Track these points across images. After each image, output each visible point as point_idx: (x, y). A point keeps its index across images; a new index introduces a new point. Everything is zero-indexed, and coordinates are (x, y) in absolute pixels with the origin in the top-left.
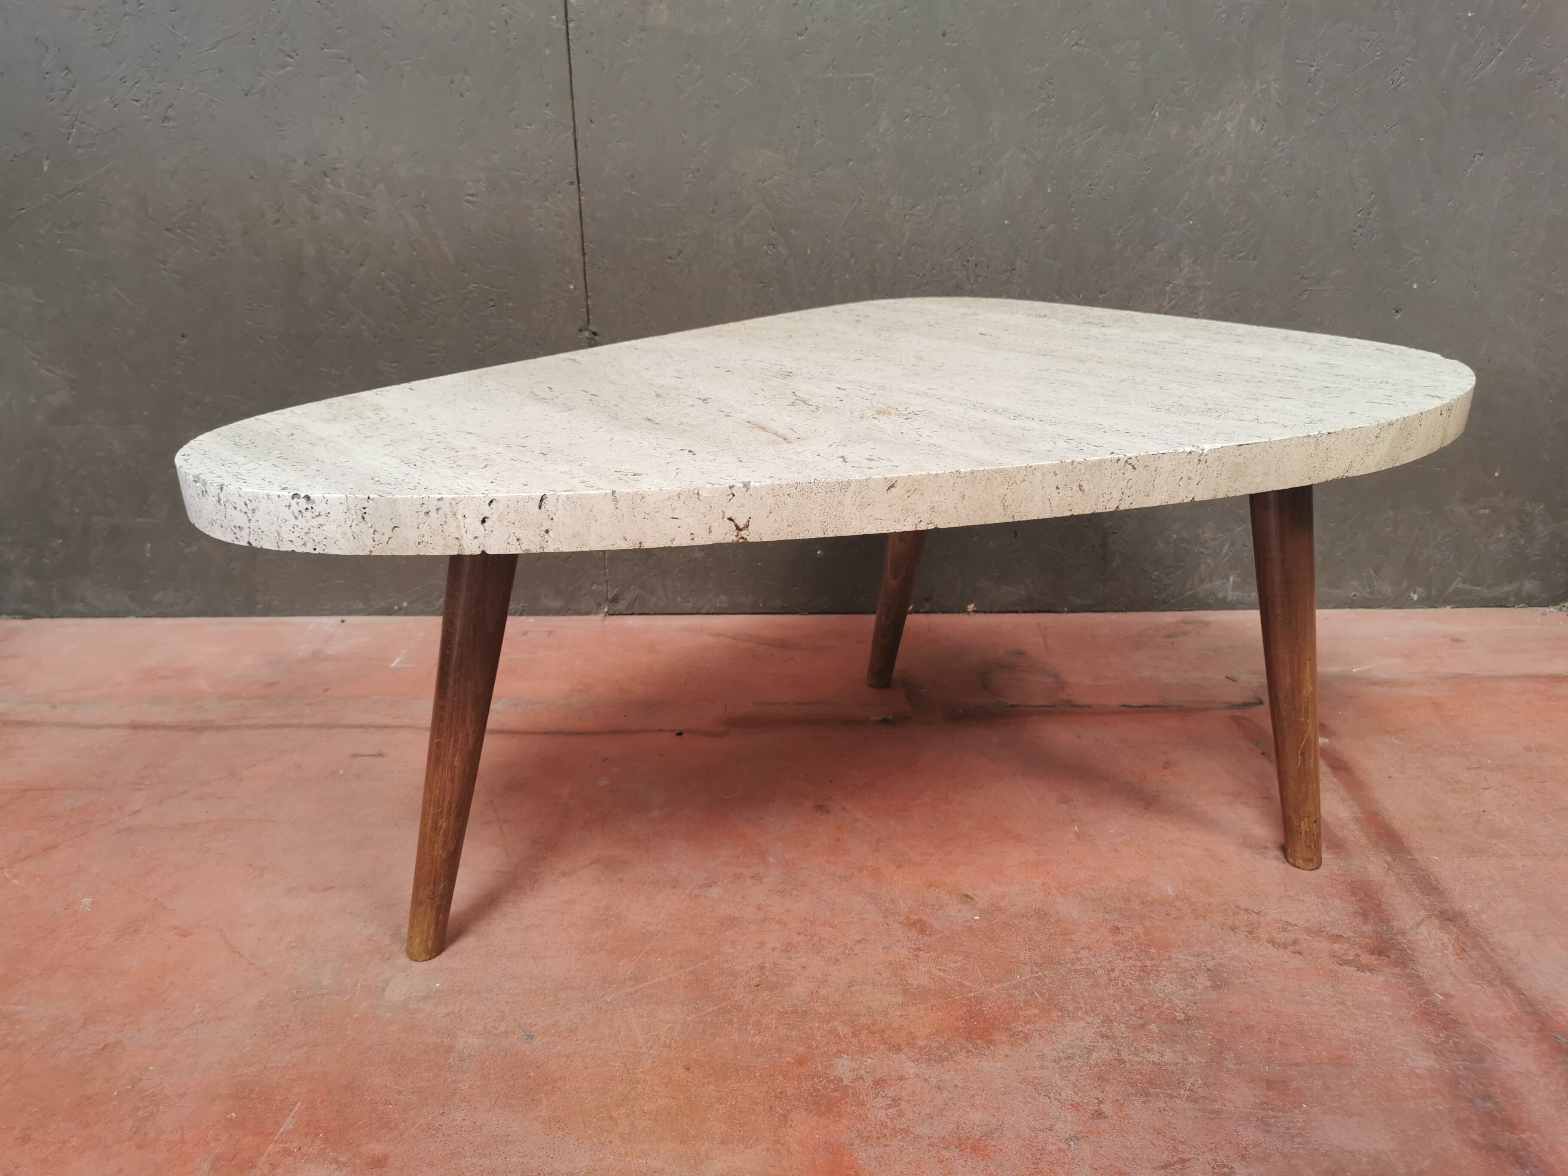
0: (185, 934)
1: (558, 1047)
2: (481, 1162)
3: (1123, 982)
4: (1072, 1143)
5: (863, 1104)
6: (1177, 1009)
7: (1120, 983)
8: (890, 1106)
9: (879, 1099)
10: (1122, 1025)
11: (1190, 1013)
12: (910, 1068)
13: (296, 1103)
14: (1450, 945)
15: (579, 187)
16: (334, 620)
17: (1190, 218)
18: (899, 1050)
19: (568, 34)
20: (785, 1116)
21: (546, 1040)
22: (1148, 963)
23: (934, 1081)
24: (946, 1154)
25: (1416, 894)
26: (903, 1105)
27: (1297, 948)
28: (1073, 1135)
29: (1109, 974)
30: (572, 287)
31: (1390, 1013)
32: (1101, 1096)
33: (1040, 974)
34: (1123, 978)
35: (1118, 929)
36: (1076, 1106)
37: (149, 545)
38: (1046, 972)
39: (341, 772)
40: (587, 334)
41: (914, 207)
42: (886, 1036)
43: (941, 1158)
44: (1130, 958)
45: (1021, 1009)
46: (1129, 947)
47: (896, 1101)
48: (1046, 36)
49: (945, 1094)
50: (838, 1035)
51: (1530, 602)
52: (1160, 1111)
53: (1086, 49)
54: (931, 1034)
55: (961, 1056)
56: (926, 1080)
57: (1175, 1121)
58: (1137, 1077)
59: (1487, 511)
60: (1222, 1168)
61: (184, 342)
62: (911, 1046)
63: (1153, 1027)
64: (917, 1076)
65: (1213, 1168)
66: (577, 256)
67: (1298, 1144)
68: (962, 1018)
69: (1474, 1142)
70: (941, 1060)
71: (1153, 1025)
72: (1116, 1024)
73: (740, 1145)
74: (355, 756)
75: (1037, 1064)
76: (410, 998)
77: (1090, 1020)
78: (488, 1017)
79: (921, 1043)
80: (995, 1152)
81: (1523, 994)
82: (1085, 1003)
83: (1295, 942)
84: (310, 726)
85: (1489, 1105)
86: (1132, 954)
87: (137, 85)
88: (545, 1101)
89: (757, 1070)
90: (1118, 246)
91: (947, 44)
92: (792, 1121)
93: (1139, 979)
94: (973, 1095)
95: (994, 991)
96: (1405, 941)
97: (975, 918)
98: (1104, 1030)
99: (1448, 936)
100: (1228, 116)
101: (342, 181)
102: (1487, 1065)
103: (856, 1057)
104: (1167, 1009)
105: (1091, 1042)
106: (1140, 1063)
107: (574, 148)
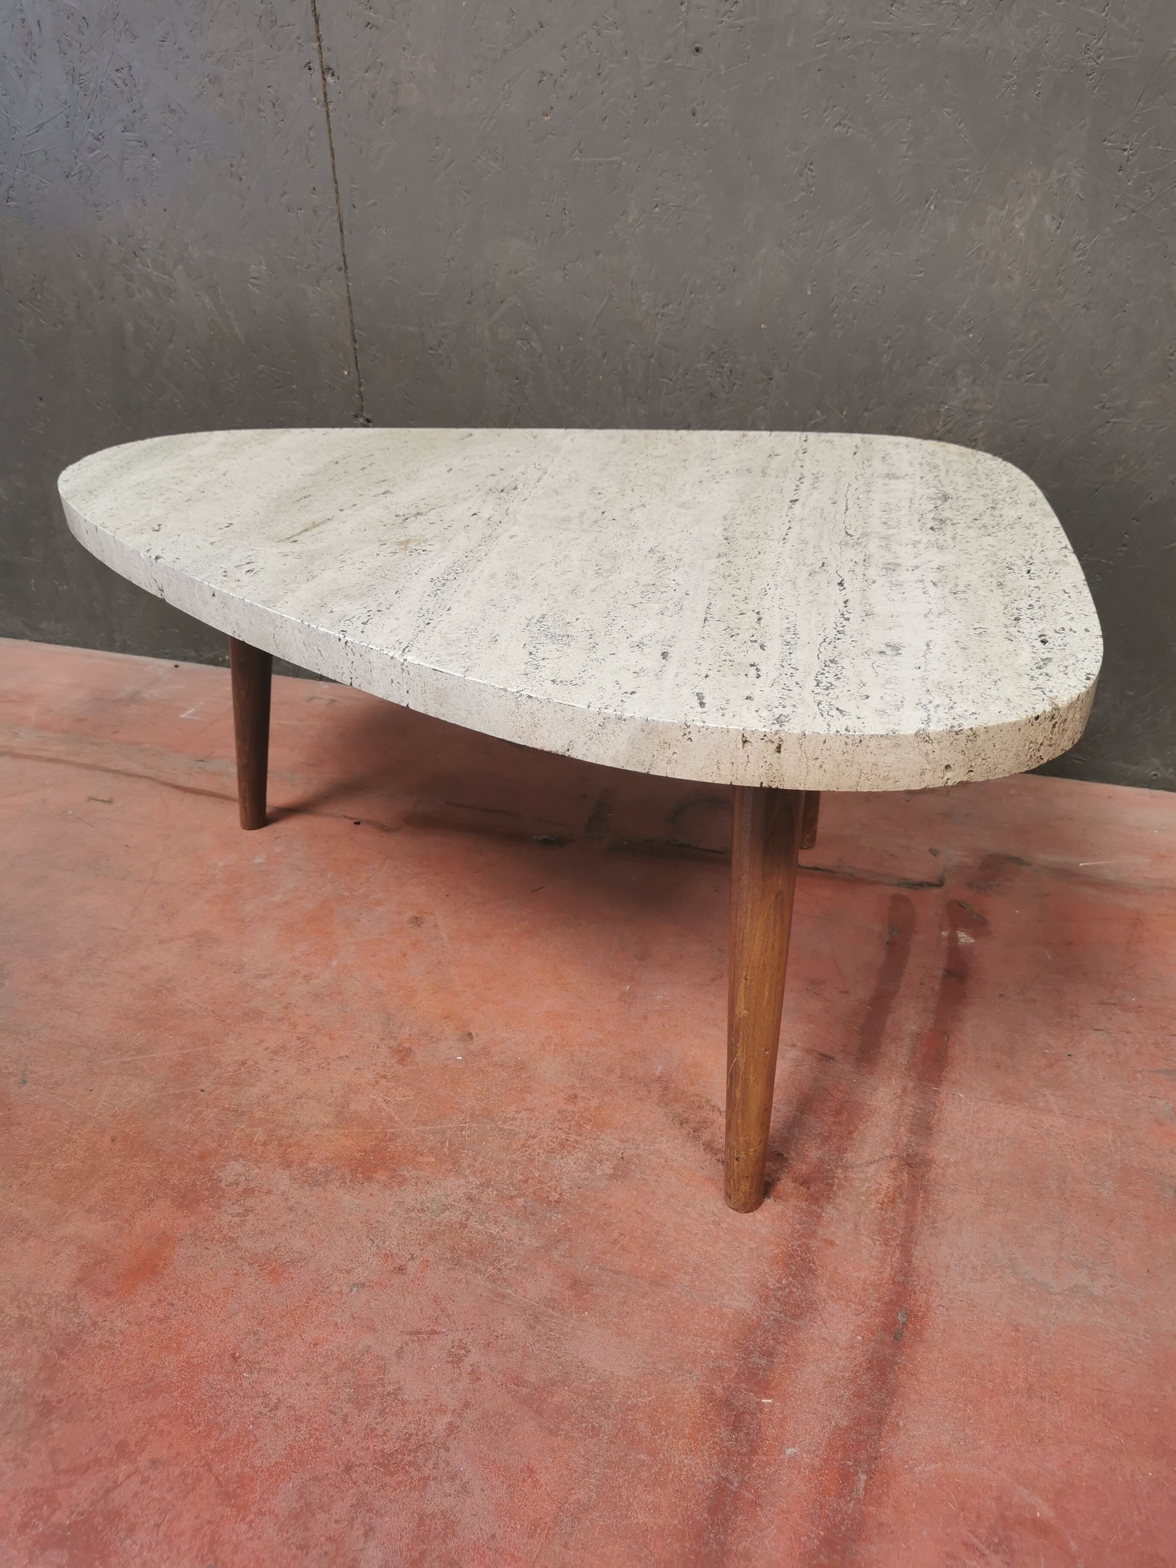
1: (37, 1096)
3: (534, 1150)
4: (355, 1289)
5: (219, 1207)
6: (558, 1189)
7: (529, 1151)
8: (238, 1215)
9: (236, 1206)
10: (495, 1192)
11: (566, 1196)
12: (284, 1186)
14: (883, 1192)
15: (346, 273)
16: (169, 664)
17: (969, 330)
18: (288, 1166)
19: (328, 115)
20: (152, 1201)
21: (33, 1087)
22: (573, 1138)
23: (292, 1202)
24: (247, 1268)
25: (902, 1129)
26: (250, 1216)
28: (362, 1282)
29: (527, 1140)
30: (346, 373)
32: (417, 1254)
33: (467, 1125)
34: (536, 1147)
35: (576, 1098)
36: (388, 1257)
38: (473, 1125)
39: (71, 812)
40: (361, 420)
41: (666, 305)
42: (289, 1150)
43: (240, 1272)
44: (561, 1129)
45: (422, 1154)
46: (570, 1118)
47: (248, 1211)
48: (805, 114)
49: (291, 1216)
50: (252, 1140)
52: (455, 1282)
53: (850, 130)
54: (327, 1158)
55: (333, 1186)
56: (287, 1199)
57: (459, 1295)
58: (464, 1244)
62: (302, 1165)
63: (520, 1201)
64: (283, 1194)
65: (453, 1347)
66: (349, 342)
67: (548, 1347)
68: (365, 1151)
69: (713, 1393)
70: (315, 1184)
71: (523, 1199)
72: (490, 1190)
73: (99, 1216)
75: (390, 1210)
77: (472, 1180)
78: (10, 1057)
79: (312, 1165)
80: (286, 1279)
81: (909, 1262)
82: (482, 1163)
84: (79, 765)
85: (764, 1361)
86: (565, 1126)
89: (164, 1155)
91: (698, 124)
92: (154, 1206)
93: (550, 1151)
94: (313, 1223)
95: (413, 1132)
96: (842, 1176)
97: (458, 1058)
98: (475, 1192)
99: (891, 1182)
100: (1017, 210)
101: (149, 261)
102: (801, 1323)
103: (249, 1164)
104: (549, 1187)
105: (454, 1201)
106: (478, 1232)
107: (340, 233)
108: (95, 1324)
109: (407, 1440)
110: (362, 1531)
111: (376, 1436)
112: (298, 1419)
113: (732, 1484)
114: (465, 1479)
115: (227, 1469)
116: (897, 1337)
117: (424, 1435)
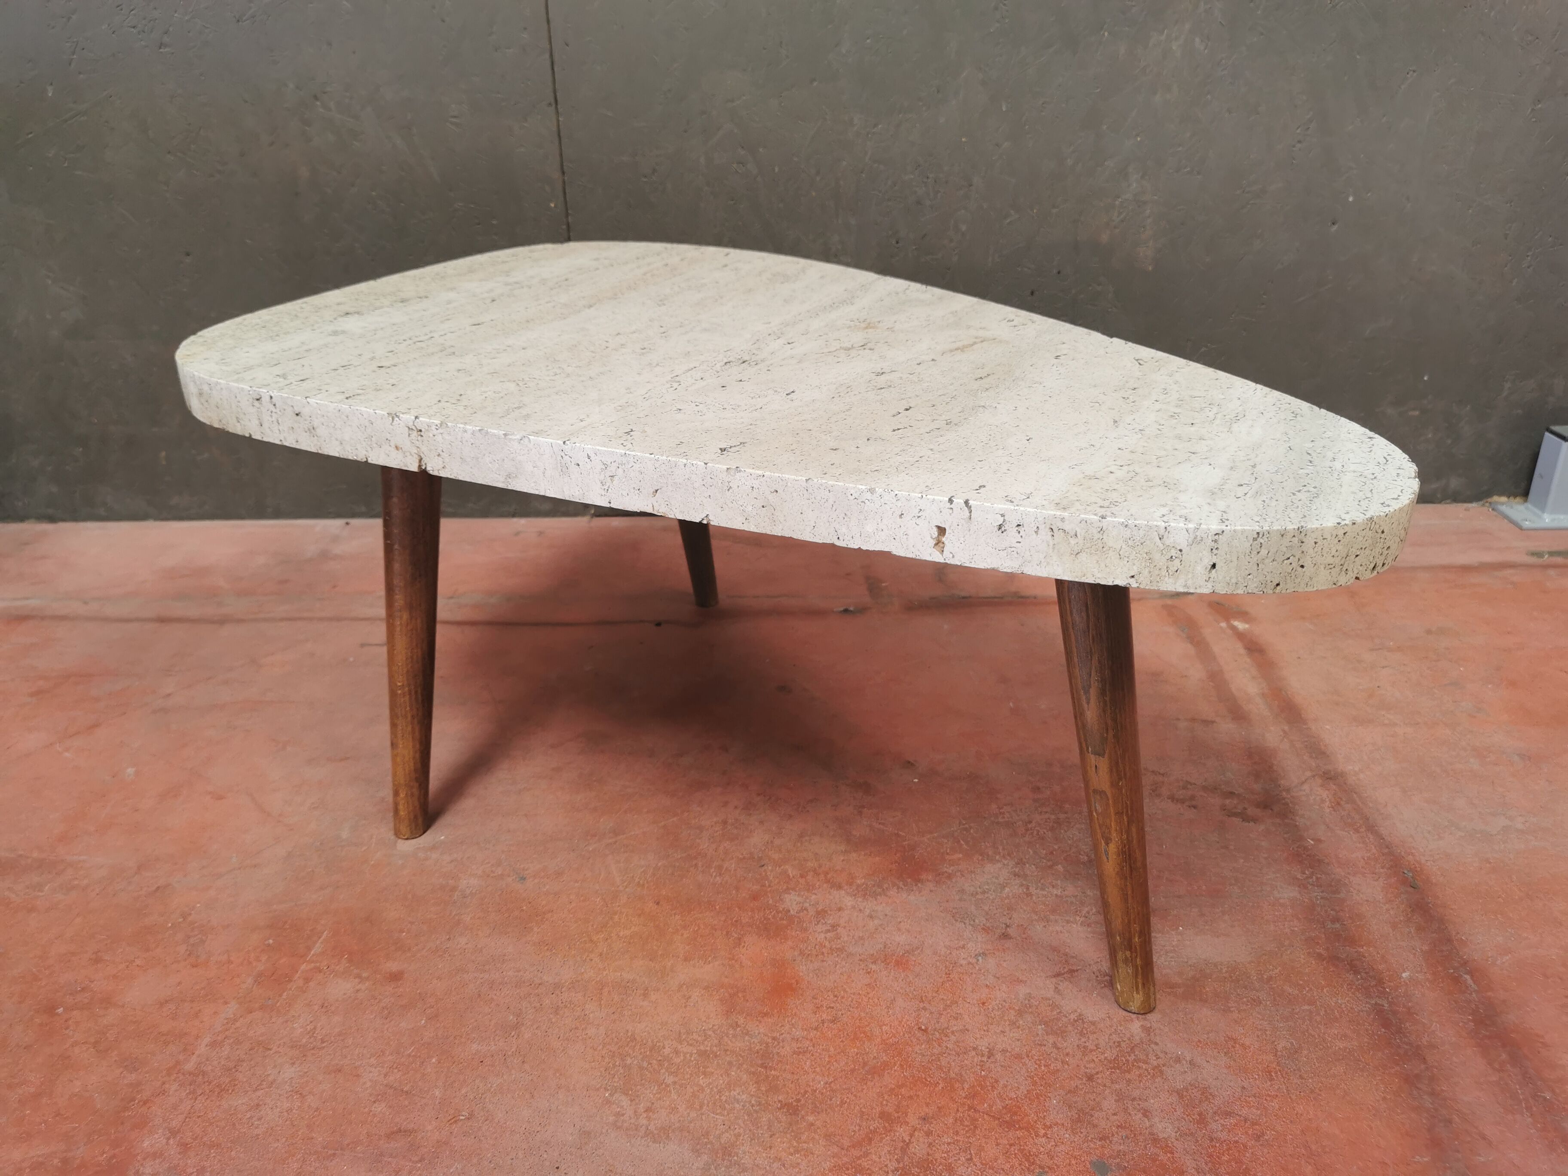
0: (220, 798)
1: (547, 887)
2: (482, 976)
3: (1038, 831)
4: (980, 958)
5: (806, 930)
6: (1082, 853)
7: (1035, 832)
8: (828, 931)
9: (820, 926)
10: (1033, 866)
12: (849, 901)
13: (323, 933)
14: (1327, 800)
15: (556, 108)
16: (339, 523)
17: (1137, 135)
18: (840, 887)
20: (740, 939)
21: (536, 881)
22: (1062, 816)
23: (867, 912)
24: (874, 967)
25: (1305, 757)
26: (840, 930)
27: (1194, 803)
28: (981, 952)
29: (1026, 825)
30: (552, 205)
31: (1266, 855)
32: (1008, 922)
33: (967, 826)
34: (1038, 828)
35: (1039, 788)
36: (986, 930)
37: (163, 454)
38: (972, 825)
39: (351, 659)
41: (875, 125)
42: (829, 876)
43: (869, 970)
44: (1046, 812)
45: (948, 854)
46: (1047, 803)
47: (834, 927)
49: (876, 922)
50: (789, 876)
51: (1456, 498)
52: (1057, 933)
54: (868, 875)
55: (893, 892)
56: (860, 910)
57: (1069, 941)
58: (1041, 906)
59: (1417, 413)
60: (1104, 976)
61: (188, 260)
62: (851, 884)
64: (853, 907)
65: (1097, 977)
66: (557, 175)
67: (1171, 958)
68: (896, 862)
69: (1320, 955)
70: (875, 895)
71: (1060, 866)
72: (1027, 865)
73: (700, 962)
74: (363, 645)
75: (957, 897)
76: (418, 848)
77: (1006, 862)
78: (488, 863)
79: (859, 882)
80: (914, 965)
81: (1383, 839)
82: (1004, 849)
83: (1192, 798)
84: (321, 619)
85: (1337, 925)
86: (1048, 809)
87: (133, 12)
88: (535, 929)
89: (717, 904)
90: (1070, 162)
92: (745, 942)
93: (1052, 829)
94: (900, 922)
95: (926, 840)
96: (1289, 796)
97: (914, 780)
99: (1327, 792)
100: (1174, 35)
101: (332, 104)
102: (1342, 895)
103: (802, 893)
104: (1073, 853)
105: (1005, 879)
106: (1045, 896)
107: (550, 72)
108: (774, 1039)
109: (1119, 1046)
110: (1140, 1115)
111: (1091, 1051)
112: (1018, 1057)
113: (1383, 1006)
114: (1188, 1058)
115: (991, 1106)
116: (1415, 887)
117: (1129, 1039)
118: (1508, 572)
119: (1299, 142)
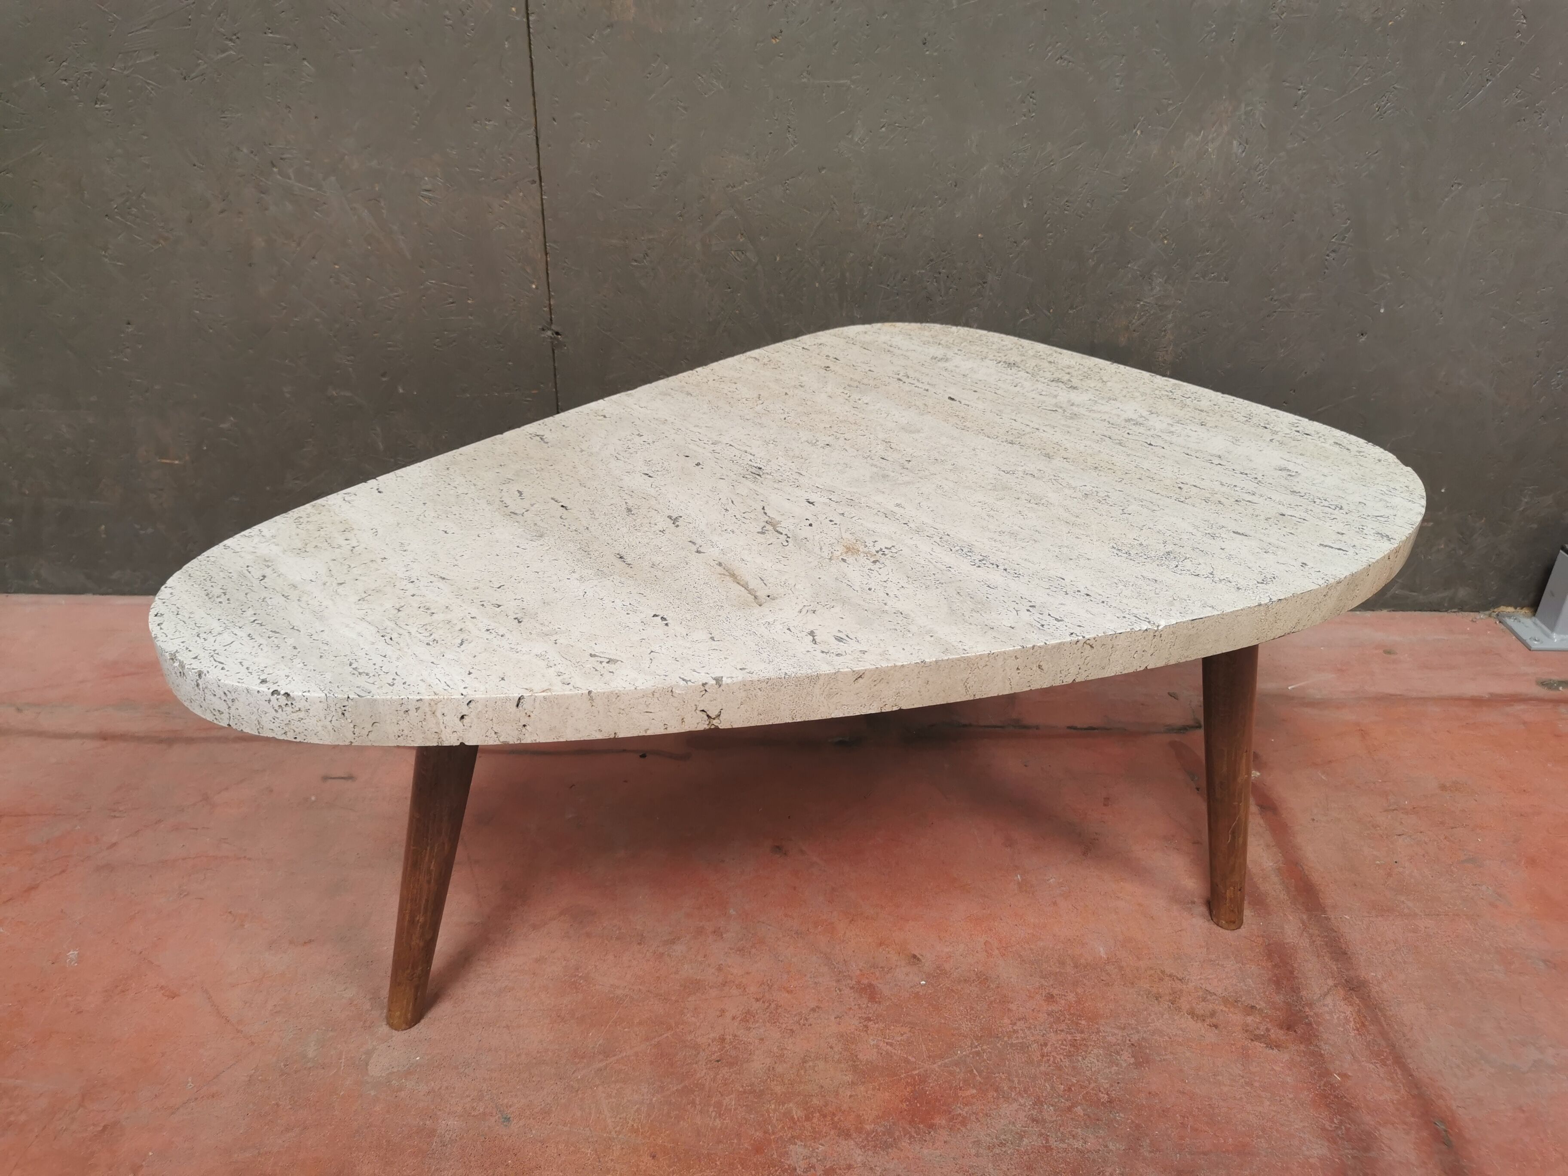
0: (173, 996)
1: (534, 1132)
3: (1055, 1058)
6: (1102, 1089)
7: (1052, 1059)
10: (1051, 1108)
11: (1113, 1094)
12: (858, 1156)
14: (1351, 1019)
15: (541, 186)
17: (1165, 238)
18: (847, 1135)
19: (529, 27)
21: (521, 1123)
22: (1078, 1036)
25: (1327, 959)
27: (1214, 1020)
29: (1042, 1049)
30: (534, 286)
31: (1291, 1096)
33: (979, 1049)
34: (1054, 1054)
35: (1052, 996)
37: (103, 527)
38: (985, 1047)
39: (313, 798)
40: (549, 333)
41: (886, 218)
42: (836, 1119)
44: (1062, 1031)
45: (961, 1089)
46: (1062, 1018)
48: (1030, 48)
50: (792, 1118)
51: (1462, 607)
53: (1071, 63)
54: (878, 1117)
55: (905, 1143)
56: (871, 1169)
58: (1062, 1166)
59: (1431, 524)
61: (130, 329)
62: (859, 1130)
63: (1079, 1110)
64: (864, 1165)
66: (540, 256)
68: (907, 1100)
70: (886, 1146)
71: (1079, 1107)
72: (1045, 1106)
74: (325, 778)
75: (973, 1152)
76: (392, 1073)
77: (1022, 1101)
78: (467, 1096)
79: (868, 1127)
81: (1411, 1075)
82: (1019, 1082)
83: (1213, 1014)
86: (1063, 1026)
87: (65, 64)
89: (717, 1159)
90: (1091, 263)
91: (927, 53)
93: (1069, 1055)
95: (937, 1069)
96: (1312, 1014)
97: (922, 983)
98: (1034, 1112)
99: (1350, 1009)
100: (1210, 137)
101: (291, 172)
102: (1373, 1154)
103: (808, 1143)
104: (1093, 1089)
105: (1022, 1126)
106: (1065, 1150)
107: (535, 146)
116: (1448, 1143)
118: (1519, 707)
119: (1334, 251)
